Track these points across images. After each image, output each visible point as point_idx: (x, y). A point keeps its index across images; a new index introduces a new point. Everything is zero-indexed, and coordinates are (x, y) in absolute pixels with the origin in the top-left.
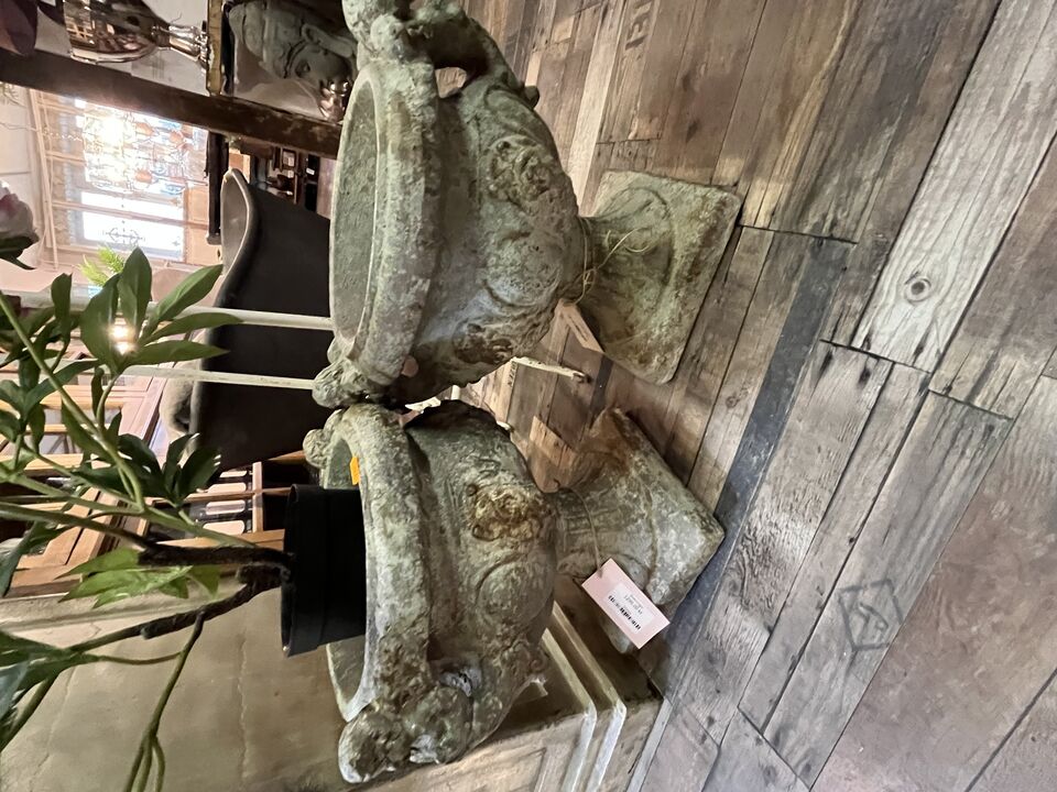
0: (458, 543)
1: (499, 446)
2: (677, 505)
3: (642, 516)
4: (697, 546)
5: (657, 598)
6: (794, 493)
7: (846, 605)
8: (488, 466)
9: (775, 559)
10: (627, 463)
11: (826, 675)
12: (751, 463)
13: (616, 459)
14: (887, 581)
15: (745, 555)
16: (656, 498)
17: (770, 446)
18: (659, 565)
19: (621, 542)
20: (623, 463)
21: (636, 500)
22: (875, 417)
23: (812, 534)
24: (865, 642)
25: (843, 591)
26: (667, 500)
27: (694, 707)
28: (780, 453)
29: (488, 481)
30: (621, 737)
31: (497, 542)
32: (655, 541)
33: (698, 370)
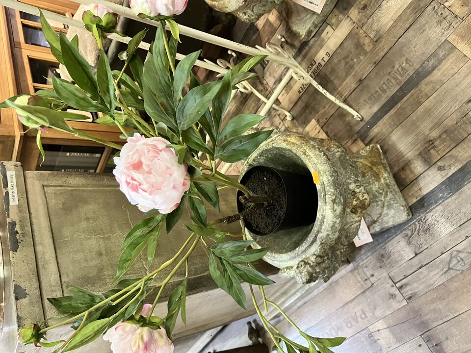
2: (399, 201)
3: (381, 201)
5: (372, 232)
6: (452, 214)
7: (453, 255)
9: (431, 232)
11: (433, 273)
12: (438, 196)
13: (375, 172)
16: (390, 196)
17: (450, 193)
18: (380, 221)
21: (381, 193)
23: (452, 230)
24: (454, 268)
25: (454, 251)
26: (395, 198)
27: (365, 270)
28: (454, 197)
32: (382, 212)
33: (431, 147)
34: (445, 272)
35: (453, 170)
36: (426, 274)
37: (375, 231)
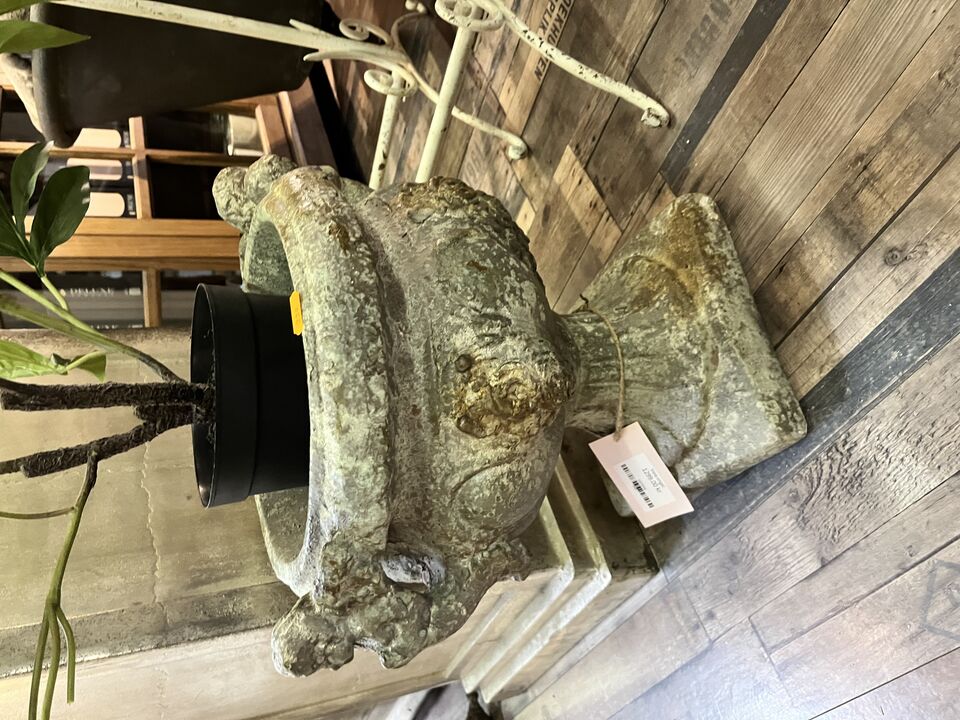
0: (436, 432)
1: (513, 290)
2: (752, 383)
3: (697, 382)
4: (763, 444)
5: (686, 481)
6: (933, 425)
7: (936, 579)
8: (491, 326)
9: (866, 490)
10: (697, 298)
12: (887, 358)
13: (682, 285)
16: (725, 363)
17: (925, 348)
18: (701, 447)
19: (657, 404)
20: (690, 296)
21: (696, 357)
23: (934, 484)
24: (940, 626)
26: (740, 372)
28: (938, 363)
29: (488, 352)
31: (489, 440)
32: (705, 418)
33: (860, 180)
34: (912, 639)
35: (934, 260)
37: (695, 482)
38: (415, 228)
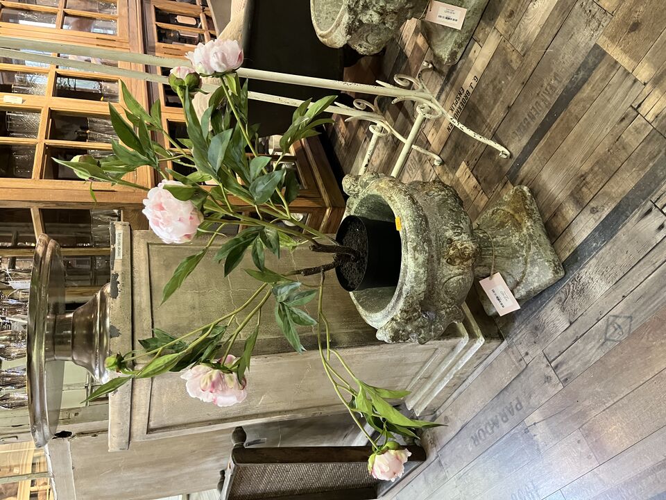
0: (439, 264)
1: (463, 219)
2: (544, 256)
3: (523, 256)
4: (548, 278)
5: (518, 296)
6: (607, 268)
7: (610, 322)
8: (457, 230)
9: (585, 294)
10: (523, 225)
11: (589, 347)
12: (592, 246)
13: (517, 220)
14: (631, 317)
15: (571, 287)
16: (533, 249)
17: (604, 241)
18: (524, 281)
19: (507, 264)
20: (520, 224)
21: (522, 247)
22: (657, 248)
23: (607, 289)
24: (611, 338)
25: (611, 316)
26: (539, 252)
27: (520, 347)
28: (608, 247)
29: (457, 238)
30: (477, 352)
31: (457, 267)
32: (526, 270)
33: (582, 184)
34: (602, 345)
35: (607, 211)
36: (581, 348)
37: (521, 296)
38: (429, 197)
